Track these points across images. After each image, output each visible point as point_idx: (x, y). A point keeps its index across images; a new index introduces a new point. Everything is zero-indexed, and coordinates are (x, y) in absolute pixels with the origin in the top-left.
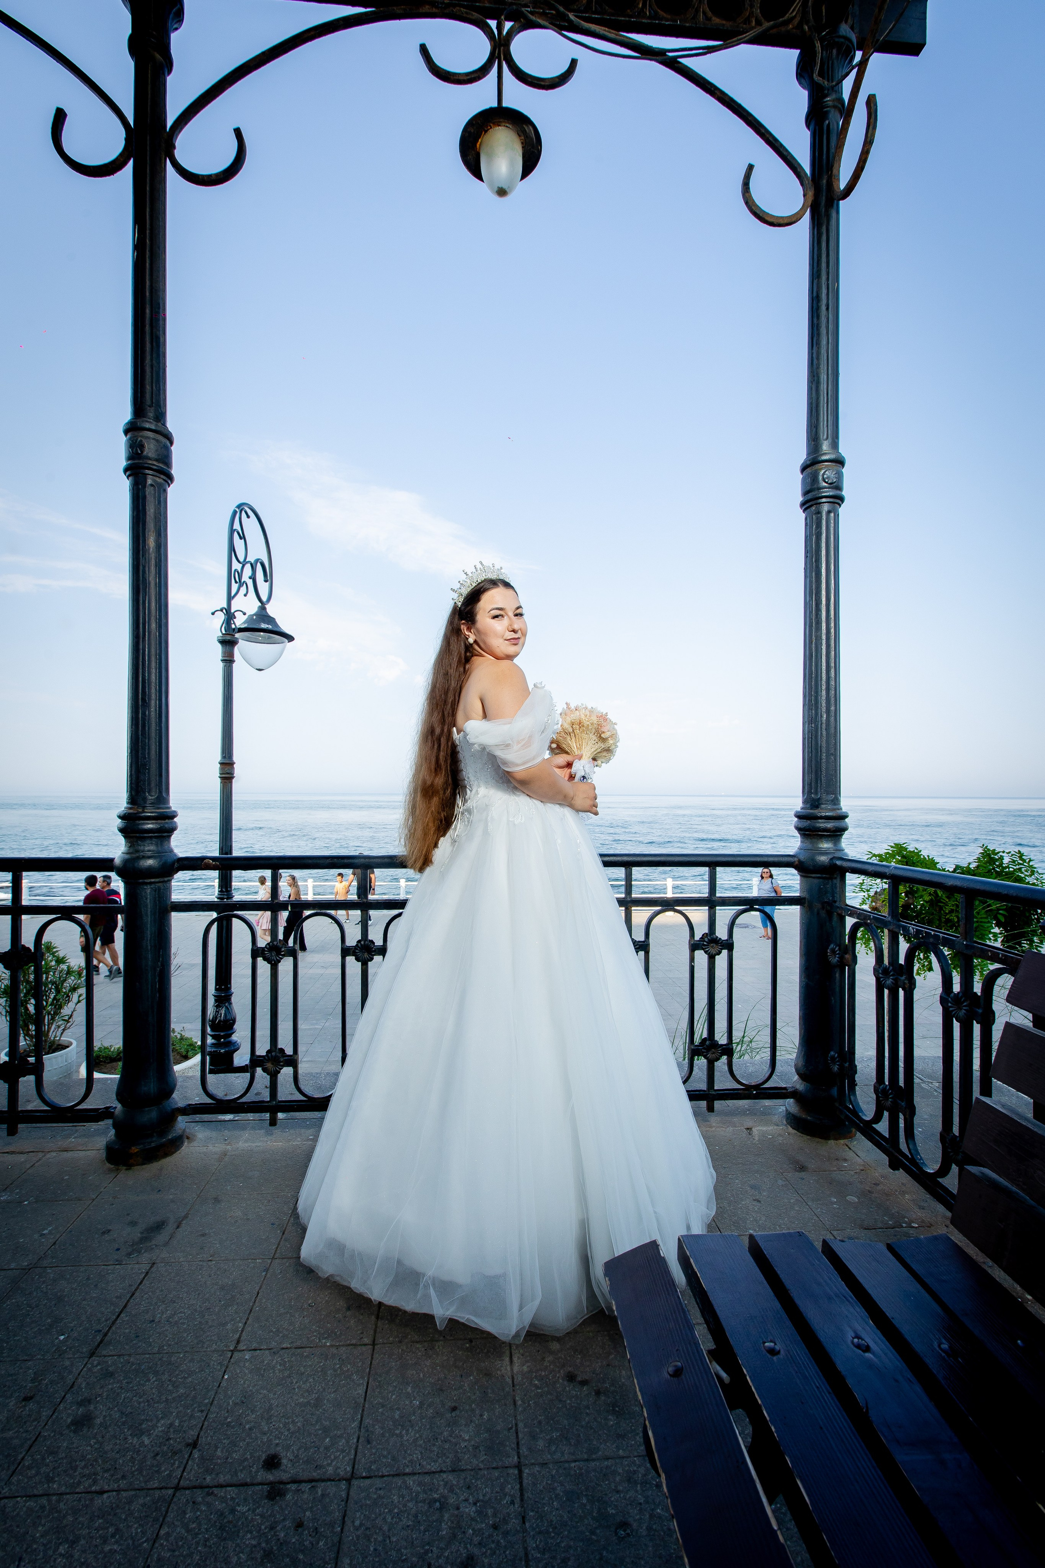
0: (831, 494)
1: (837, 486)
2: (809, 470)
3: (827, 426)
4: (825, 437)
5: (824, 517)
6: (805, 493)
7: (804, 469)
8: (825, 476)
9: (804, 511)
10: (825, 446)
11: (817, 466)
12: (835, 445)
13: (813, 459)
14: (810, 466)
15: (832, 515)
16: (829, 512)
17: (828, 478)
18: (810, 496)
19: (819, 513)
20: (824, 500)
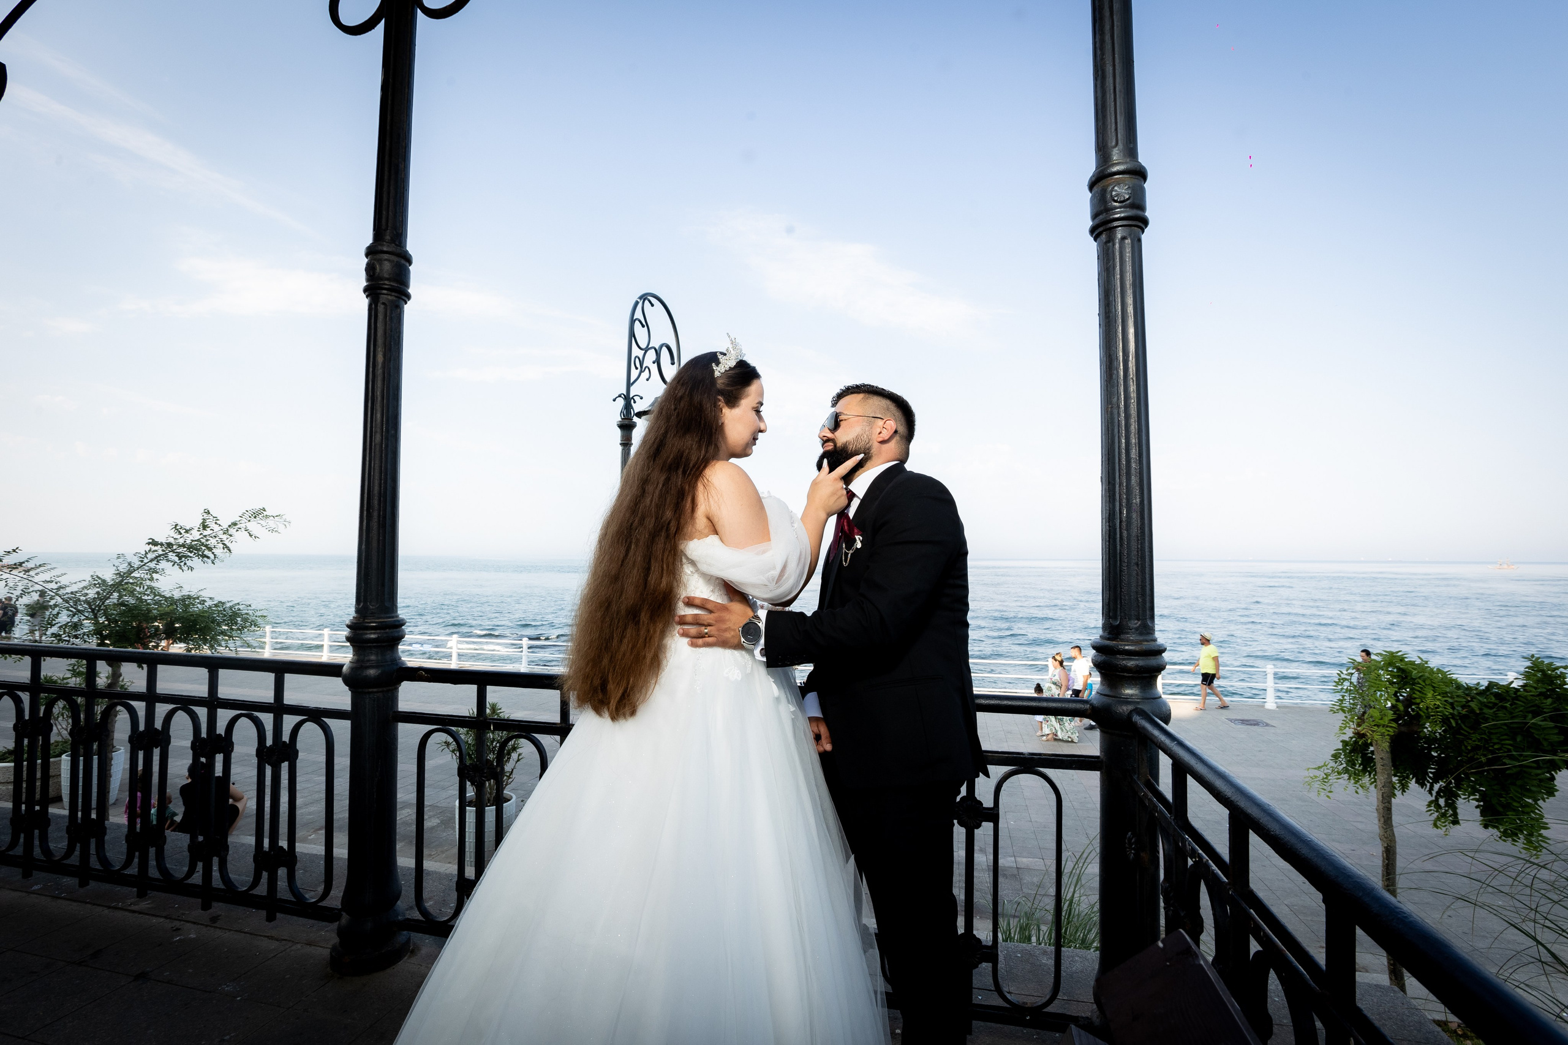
0: (1122, 215)
1: (1137, 203)
2: (1095, 189)
3: (1116, 129)
4: (1114, 144)
5: (1117, 246)
6: (1094, 217)
7: (1091, 186)
8: (1114, 193)
9: (1095, 240)
10: (1116, 155)
11: (1109, 180)
12: (1131, 151)
13: (1102, 171)
14: (1099, 182)
15: (1128, 241)
16: (1123, 238)
17: (1117, 195)
18: (1097, 221)
19: (1111, 240)
20: (1116, 224)
